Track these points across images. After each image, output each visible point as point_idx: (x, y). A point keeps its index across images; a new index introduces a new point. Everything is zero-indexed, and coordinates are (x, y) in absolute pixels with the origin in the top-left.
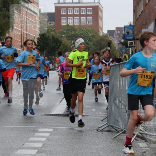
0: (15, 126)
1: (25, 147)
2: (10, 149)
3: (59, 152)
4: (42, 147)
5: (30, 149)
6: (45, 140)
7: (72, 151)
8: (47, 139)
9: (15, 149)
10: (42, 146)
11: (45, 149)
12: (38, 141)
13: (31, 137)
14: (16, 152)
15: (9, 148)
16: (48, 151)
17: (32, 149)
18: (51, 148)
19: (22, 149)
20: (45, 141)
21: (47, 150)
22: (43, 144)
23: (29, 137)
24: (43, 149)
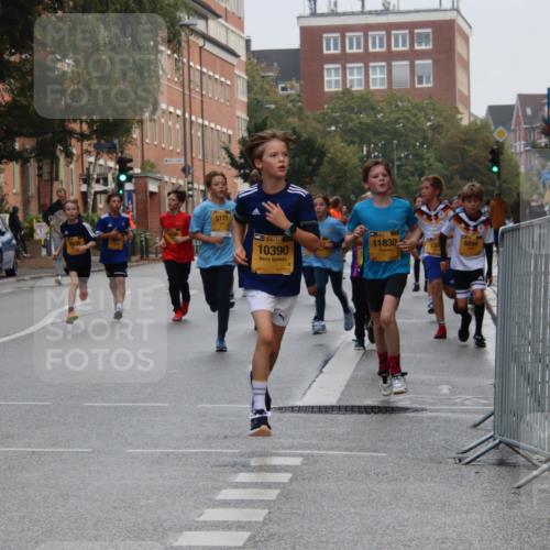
0: (170, 447)
1: (205, 522)
2: (155, 530)
3: (324, 539)
4: (264, 523)
5: (223, 529)
6: (274, 498)
7: (368, 536)
8: (281, 494)
9: (170, 529)
10: (265, 519)
11: (275, 529)
12: (252, 501)
13: (225, 488)
14: (176, 541)
15: (150, 528)
16: (285, 534)
17: (230, 529)
18: (296, 527)
19: (196, 529)
20: (274, 501)
21: (282, 531)
22: (267, 511)
23: (219, 489)
24: (268, 530)
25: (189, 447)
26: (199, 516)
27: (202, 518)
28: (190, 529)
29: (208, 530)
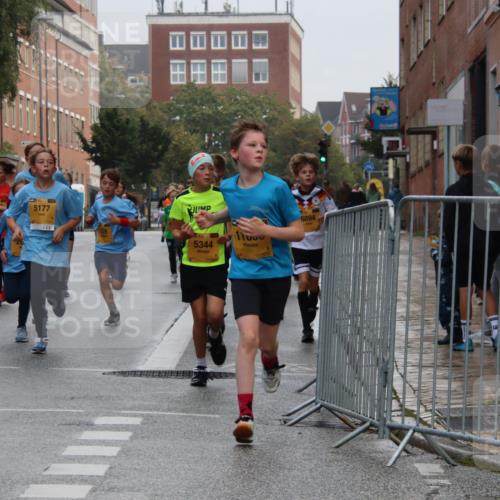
0: (21, 407)
1: (50, 475)
2: (4, 482)
3: (159, 492)
4: (105, 477)
5: (67, 482)
6: (115, 454)
7: (201, 490)
8: (122, 452)
9: (18, 482)
10: (106, 473)
11: (115, 482)
12: (94, 457)
13: (71, 445)
14: (23, 493)
16: (124, 487)
17: (73, 483)
18: (134, 481)
19: (43, 482)
20: (115, 457)
21: (122, 485)
22: (108, 466)
23: (65, 445)
24: (108, 483)
25: (38, 407)
26: (46, 470)
27: (47, 473)
28: (36, 483)
29: (53, 483)
